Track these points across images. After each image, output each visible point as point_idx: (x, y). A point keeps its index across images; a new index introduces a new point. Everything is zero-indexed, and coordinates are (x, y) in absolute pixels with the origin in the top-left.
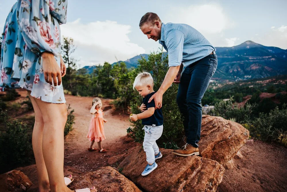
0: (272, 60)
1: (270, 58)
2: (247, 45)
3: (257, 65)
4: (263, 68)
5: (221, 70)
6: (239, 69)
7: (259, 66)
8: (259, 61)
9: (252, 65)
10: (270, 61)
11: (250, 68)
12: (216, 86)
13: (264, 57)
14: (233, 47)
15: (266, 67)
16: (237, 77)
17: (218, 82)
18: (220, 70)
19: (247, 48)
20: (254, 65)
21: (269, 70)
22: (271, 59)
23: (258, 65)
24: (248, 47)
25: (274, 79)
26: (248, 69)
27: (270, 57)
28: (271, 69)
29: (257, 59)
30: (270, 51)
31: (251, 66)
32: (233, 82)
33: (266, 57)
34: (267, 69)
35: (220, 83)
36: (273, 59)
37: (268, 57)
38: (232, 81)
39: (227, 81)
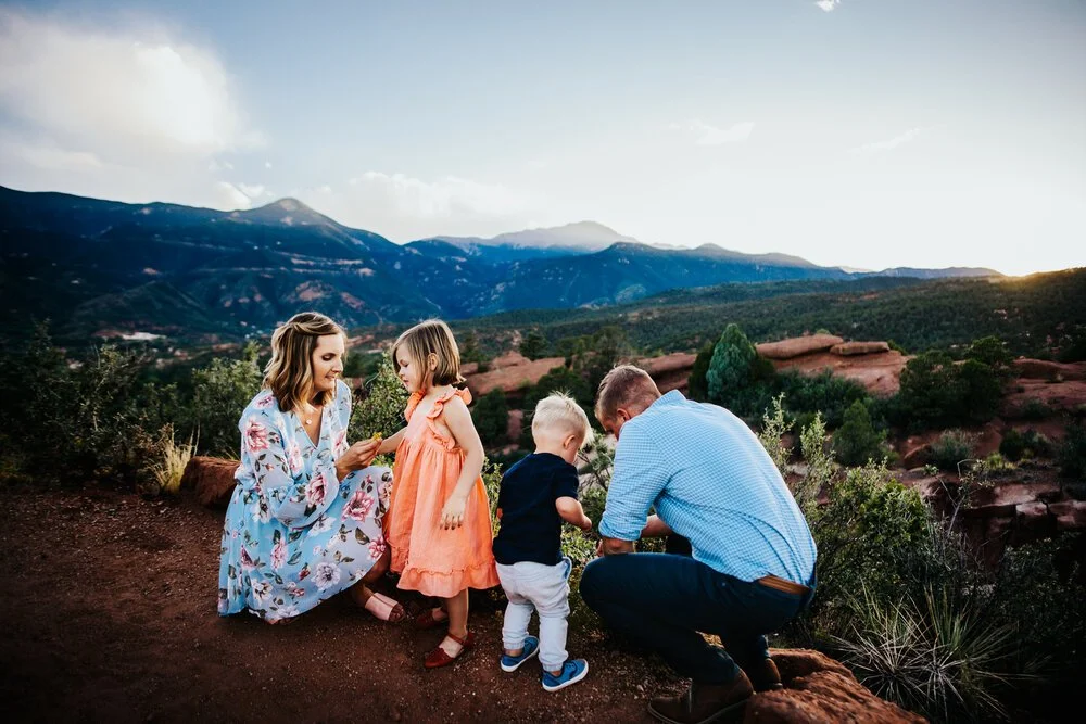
0: (364, 274)
1: (359, 267)
2: (285, 213)
3: (316, 285)
4: (337, 300)
5: (190, 293)
6: (258, 298)
7: (323, 289)
8: (323, 272)
9: (302, 286)
10: (358, 274)
11: (294, 295)
12: (166, 356)
13: (340, 262)
14: (236, 214)
15: (345, 295)
16: (249, 324)
17: (175, 340)
18: (184, 296)
19: (285, 223)
20: (308, 288)
21: (354, 306)
22: (362, 271)
23: (320, 286)
24: (288, 221)
25: (369, 337)
26: (290, 298)
27: (358, 262)
28: (362, 302)
29: (316, 267)
30: (359, 245)
31: (298, 288)
32: (235, 345)
33: (346, 262)
34: (348, 301)
35: (182, 346)
36: (367, 271)
37: (351, 262)
38: (233, 341)
39: (214, 337)
